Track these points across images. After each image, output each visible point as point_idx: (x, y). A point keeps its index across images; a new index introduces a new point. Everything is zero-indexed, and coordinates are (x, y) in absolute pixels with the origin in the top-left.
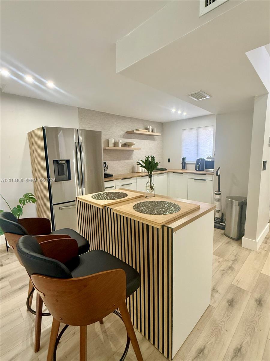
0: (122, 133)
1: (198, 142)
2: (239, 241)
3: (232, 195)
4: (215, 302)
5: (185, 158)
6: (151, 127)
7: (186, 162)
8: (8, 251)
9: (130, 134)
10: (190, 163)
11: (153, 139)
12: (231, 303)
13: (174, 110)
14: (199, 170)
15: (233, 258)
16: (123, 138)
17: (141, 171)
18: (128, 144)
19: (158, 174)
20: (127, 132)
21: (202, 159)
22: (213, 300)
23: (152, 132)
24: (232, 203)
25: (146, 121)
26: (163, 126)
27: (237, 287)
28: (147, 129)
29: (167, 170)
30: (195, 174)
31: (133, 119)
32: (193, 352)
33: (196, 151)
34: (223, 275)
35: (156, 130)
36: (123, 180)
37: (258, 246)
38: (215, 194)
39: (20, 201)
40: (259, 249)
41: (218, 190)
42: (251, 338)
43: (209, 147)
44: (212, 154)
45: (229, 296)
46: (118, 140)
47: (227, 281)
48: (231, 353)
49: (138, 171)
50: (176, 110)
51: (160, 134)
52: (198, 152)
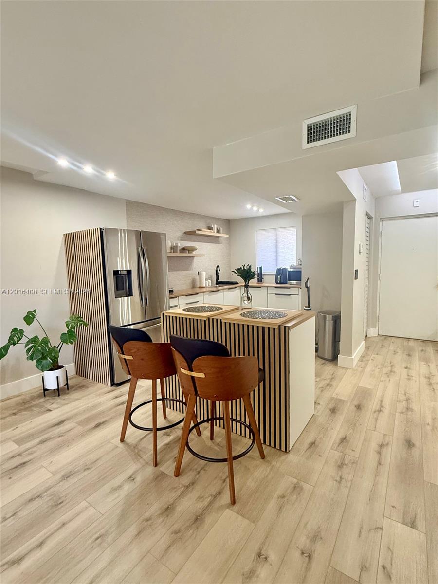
0: (180, 234)
1: (277, 247)
2: (335, 361)
3: (324, 310)
4: (318, 411)
5: (261, 268)
6: (215, 225)
7: (263, 273)
8: (45, 396)
9: (190, 234)
10: (268, 273)
11: (218, 242)
12: (333, 411)
13: (249, 206)
14: (280, 283)
15: (330, 377)
16: (181, 240)
17: (205, 286)
18: (188, 248)
19: (229, 289)
20: (185, 233)
21: (283, 269)
22: (316, 411)
23: (218, 232)
24: (325, 318)
25: (207, 217)
26: (229, 224)
27: (337, 399)
28: (210, 228)
29: (237, 283)
30: (276, 287)
31: (193, 215)
32: (306, 445)
33: (275, 258)
34: (322, 391)
35: (223, 230)
36: (188, 297)
37: (354, 365)
38: (305, 310)
39: (67, 325)
40: (355, 366)
41: (307, 305)
42: (354, 430)
43: (291, 253)
44: (295, 261)
45: (331, 406)
46: (176, 244)
47: (327, 395)
48: (338, 441)
49: (201, 286)
50: (252, 207)
51: (227, 236)
52: (277, 259)
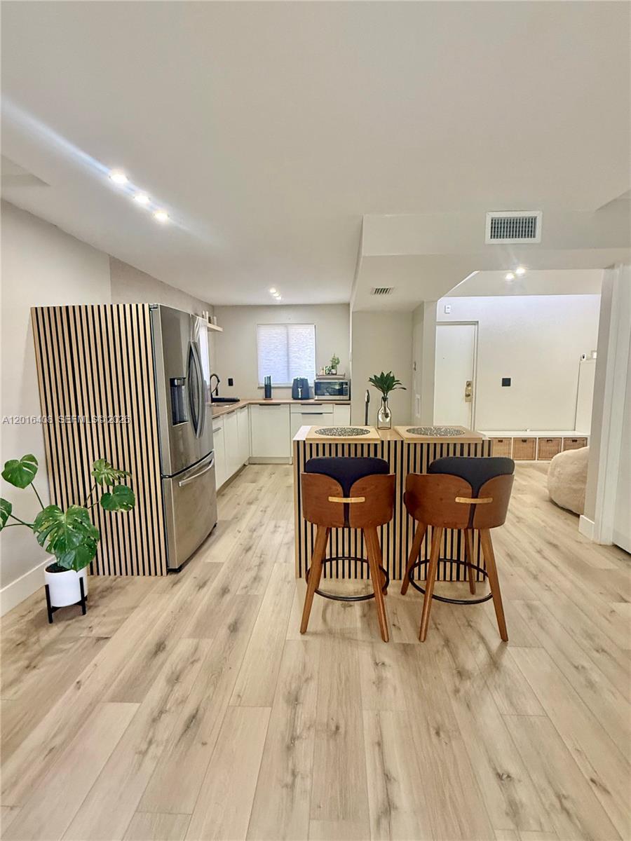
5: (269, 378)
8: (51, 621)
14: (301, 398)
21: (300, 379)
23: (210, 323)
33: (286, 364)
43: (309, 358)
44: (314, 370)
51: (221, 330)
52: (288, 367)
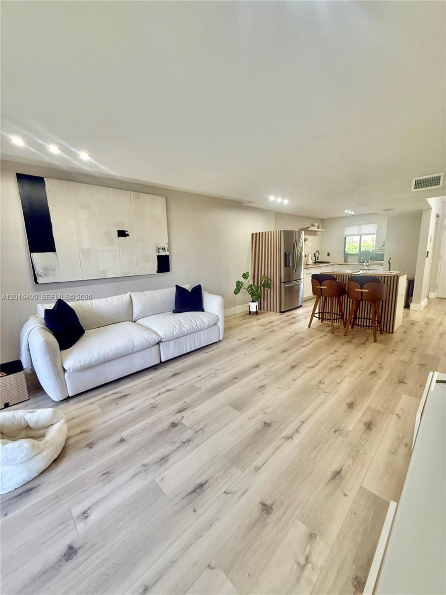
6: (317, 224)
8: (249, 315)
11: (315, 235)
13: (346, 211)
23: (318, 228)
28: (313, 226)
49: (308, 264)
